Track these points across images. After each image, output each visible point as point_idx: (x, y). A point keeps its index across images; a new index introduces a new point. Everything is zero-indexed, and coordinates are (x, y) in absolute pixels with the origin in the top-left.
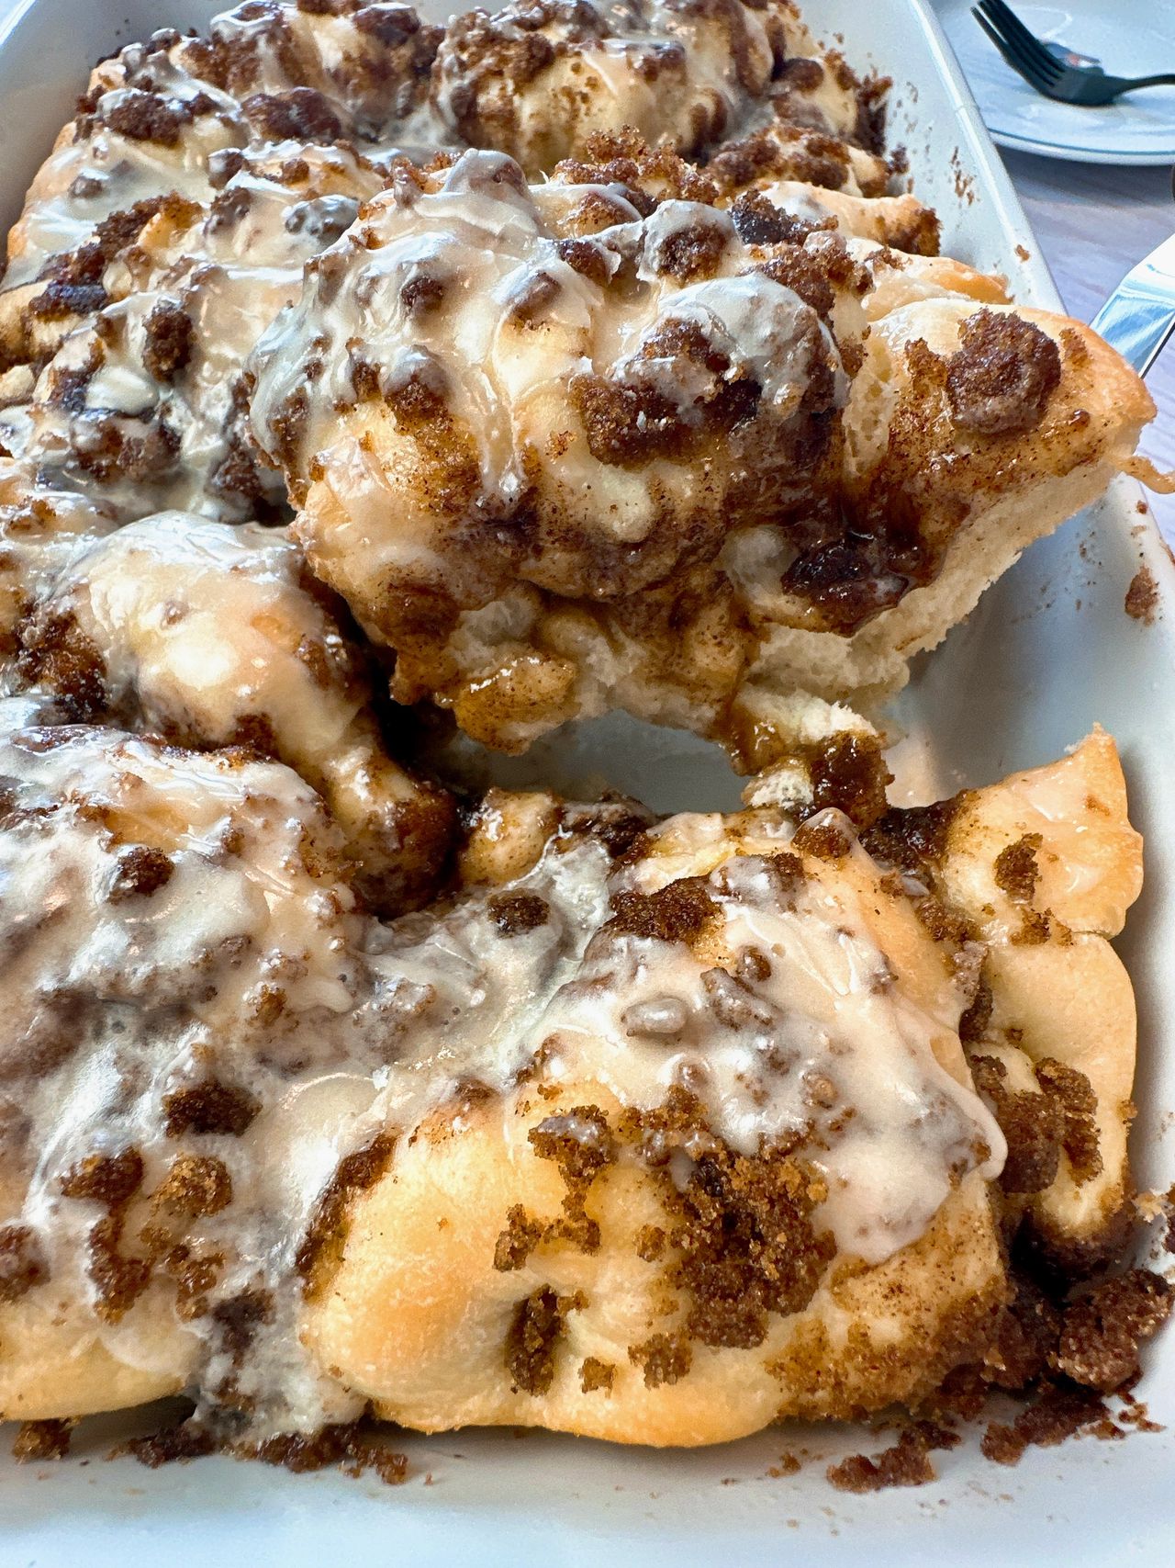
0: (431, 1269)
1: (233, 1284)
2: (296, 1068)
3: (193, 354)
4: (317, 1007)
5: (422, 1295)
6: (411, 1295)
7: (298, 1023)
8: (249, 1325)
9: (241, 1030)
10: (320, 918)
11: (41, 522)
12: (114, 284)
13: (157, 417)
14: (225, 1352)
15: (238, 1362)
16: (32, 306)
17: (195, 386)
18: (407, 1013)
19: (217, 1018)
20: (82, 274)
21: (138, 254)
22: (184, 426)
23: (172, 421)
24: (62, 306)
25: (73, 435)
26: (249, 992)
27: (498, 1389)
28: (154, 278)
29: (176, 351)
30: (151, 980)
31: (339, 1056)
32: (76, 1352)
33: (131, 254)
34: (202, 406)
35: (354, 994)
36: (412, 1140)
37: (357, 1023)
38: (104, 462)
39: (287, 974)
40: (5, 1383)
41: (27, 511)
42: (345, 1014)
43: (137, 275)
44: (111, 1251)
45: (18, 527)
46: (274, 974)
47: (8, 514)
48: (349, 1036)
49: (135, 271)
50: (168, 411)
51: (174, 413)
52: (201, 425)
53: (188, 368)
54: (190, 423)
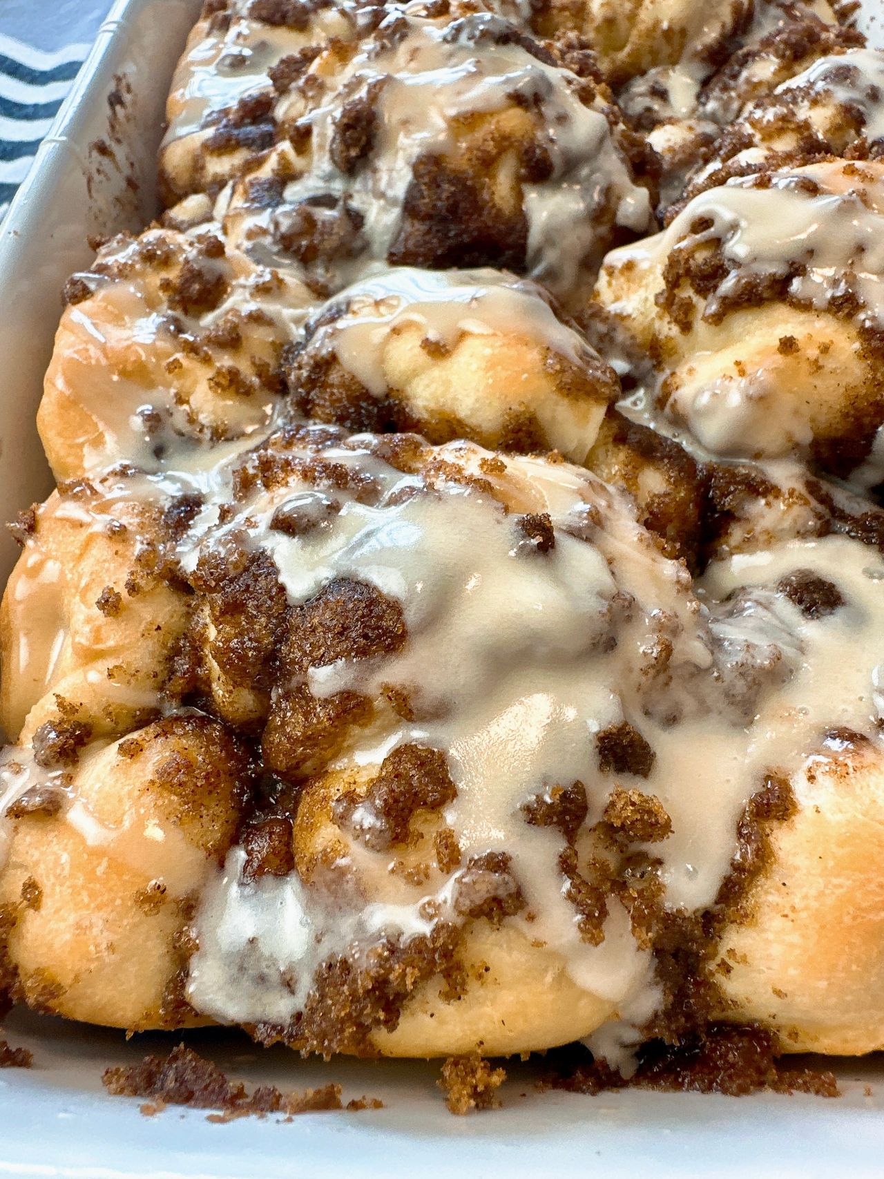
2: (671, 720)
3: (375, 143)
4: (687, 663)
6: (864, 910)
7: (671, 678)
9: (636, 677)
10: (678, 582)
11: (279, 288)
12: (286, 112)
16: (204, 145)
17: (375, 170)
18: (762, 668)
19: (618, 666)
21: (312, 80)
24: (234, 142)
25: (277, 225)
26: (643, 644)
28: (327, 99)
29: (364, 138)
32: (549, 978)
33: (307, 81)
34: (382, 185)
35: (712, 653)
36: (812, 778)
37: (717, 679)
38: (304, 243)
39: (670, 629)
40: (488, 1009)
41: (267, 277)
42: (707, 671)
43: (312, 97)
44: (579, 876)
45: (263, 290)
46: (660, 627)
47: (252, 281)
48: (710, 690)
49: (310, 94)
50: (350, 196)
51: (356, 196)
52: (382, 202)
53: (371, 155)
54: (372, 204)
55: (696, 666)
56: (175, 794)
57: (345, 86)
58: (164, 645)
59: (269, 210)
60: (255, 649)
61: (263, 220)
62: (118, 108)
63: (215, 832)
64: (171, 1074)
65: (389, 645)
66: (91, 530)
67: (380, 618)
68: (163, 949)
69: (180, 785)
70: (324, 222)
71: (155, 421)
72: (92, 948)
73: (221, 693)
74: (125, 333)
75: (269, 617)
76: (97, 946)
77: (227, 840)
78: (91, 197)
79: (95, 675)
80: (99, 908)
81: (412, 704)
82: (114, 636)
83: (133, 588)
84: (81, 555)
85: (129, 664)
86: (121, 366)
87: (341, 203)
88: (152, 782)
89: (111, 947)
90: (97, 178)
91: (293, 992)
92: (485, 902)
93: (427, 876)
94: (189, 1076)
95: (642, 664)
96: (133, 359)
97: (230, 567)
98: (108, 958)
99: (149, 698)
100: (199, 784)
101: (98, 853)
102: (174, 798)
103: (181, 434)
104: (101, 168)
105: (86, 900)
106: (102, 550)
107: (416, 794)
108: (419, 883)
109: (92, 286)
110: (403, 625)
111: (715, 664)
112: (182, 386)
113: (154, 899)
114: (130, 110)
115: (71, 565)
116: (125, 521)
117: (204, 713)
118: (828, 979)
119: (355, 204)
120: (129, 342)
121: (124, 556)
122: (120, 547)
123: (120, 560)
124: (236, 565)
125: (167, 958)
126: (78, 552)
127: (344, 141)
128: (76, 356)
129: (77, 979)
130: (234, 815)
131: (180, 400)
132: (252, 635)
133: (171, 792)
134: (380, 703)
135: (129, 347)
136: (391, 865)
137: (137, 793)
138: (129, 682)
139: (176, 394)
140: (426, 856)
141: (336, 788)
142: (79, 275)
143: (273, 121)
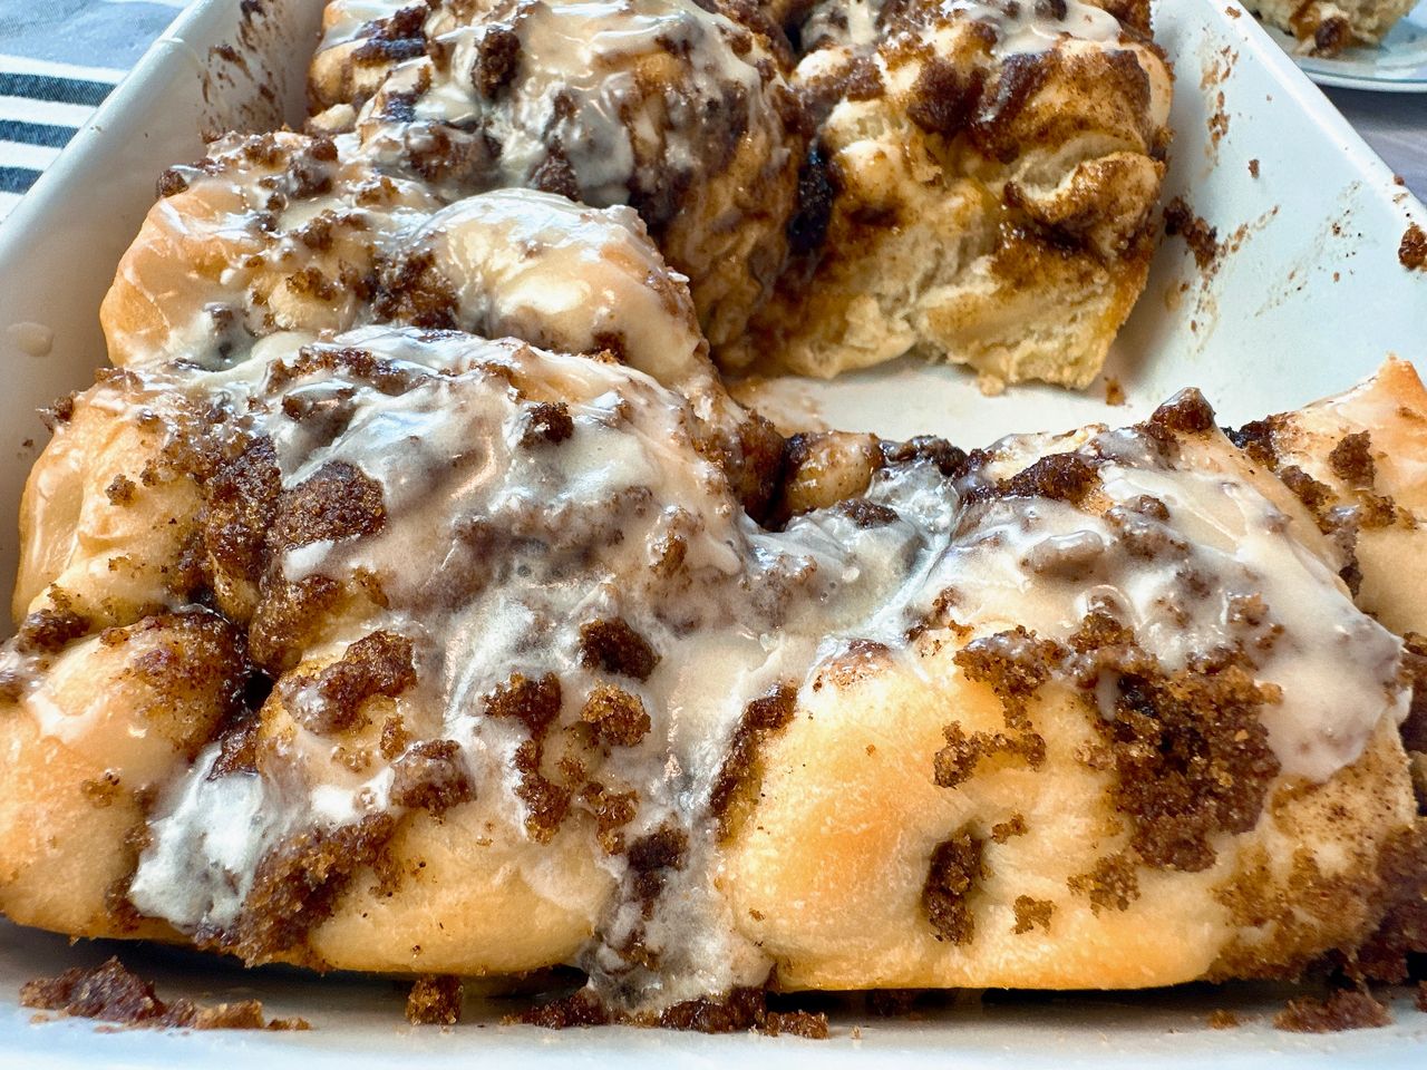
0: (863, 794)
1: (648, 822)
2: (687, 627)
3: (518, 71)
4: (709, 566)
5: (855, 821)
6: (842, 821)
7: (690, 580)
8: (657, 874)
9: (645, 577)
10: (709, 482)
11: (388, 196)
12: (435, 29)
13: (480, 129)
14: (635, 900)
15: (647, 912)
16: (354, 55)
17: (517, 100)
18: (793, 579)
19: (621, 564)
20: (398, 30)
22: (505, 135)
23: (494, 132)
24: (383, 54)
25: (407, 138)
26: (652, 542)
27: (918, 941)
29: (506, 65)
30: (566, 515)
31: (727, 619)
32: (498, 880)
34: (523, 116)
35: (741, 560)
36: (818, 686)
37: (745, 586)
38: (434, 162)
39: (689, 526)
40: (425, 910)
41: (377, 184)
42: (735, 577)
43: (462, 16)
44: (536, 772)
45: (368, 197)
46: (676, 525)
47: (359, 187)
48: (736, 600)
49: (460, 12)
50: (490, 123)
51: (496, 124)
52: (522, 134)
53: (513, 83)
54: (510, 133)
55: (721, 572)
56: (148, 682)
57: (496, 8)
58: (177, 539)
59: (404, 124)
60: (243, 534)
61: (396, 134)
62: (254, 16)
63: (188, 726)
65: (366, 527)
66: (121, 420)
67: (360, 499)
68: (115, 846)
69: (156, 675)
70: (457, 145)
71: (226, 318)
72: (33, 841)
73: (221, 586)
74: (212, 228)
75: (261, 501)
76: (38, 840)
77: (203, 737)
78: (207, 100)
79: (99, 566)
80: (44, 798)
81: (387, 590)
82: (125, 524)
83: (149, 478)
84: (107, 444)
85: (135, 556)
86: (198, 261)
88: (128, 671)
89: (54, 842)
90: (216, 82)
91: (236, 892)
93: (367, 763)
95: (653, 561)
96: (212, 253)
97: (227, 450)
98: (51, 852)
99: (158, 594)
100: (179, 676)
101: (53, 740)
102: (148, 687)
103: (253, 334)
104: (224, 74)
105: (32, 789)
106: (130, 439)
107: (371, 680)
108: (357, 770)
109: (187, 179)
110: (382, 507)
111: (743, 570)
112: (262, 285)
113: (105, 791)
114: (271, 17)
115: (95, 453)
116: (161, 413)
117: (211, 611)
118: (804, 898)
120: (212, 237)
121: (150, 447)
122: (149, 438)
123: (146, 450)
124: (232, 446)
125: (119, 856)
126: (104, 441)
127: (485, 66)
128: (151, 247)
129: (15, 875)
130: (221, 710)
131: (259, 299)
132: (242, 520)
133: (146, 682)
134: (352, 588)
135: (211, 241)
136: (335, 749)
137: (106, 680)
138: (133, 576)
139: (254, 294)
140: (370, 743)
141: (301, 672)
142: (175, 167)
143: (423, 36)
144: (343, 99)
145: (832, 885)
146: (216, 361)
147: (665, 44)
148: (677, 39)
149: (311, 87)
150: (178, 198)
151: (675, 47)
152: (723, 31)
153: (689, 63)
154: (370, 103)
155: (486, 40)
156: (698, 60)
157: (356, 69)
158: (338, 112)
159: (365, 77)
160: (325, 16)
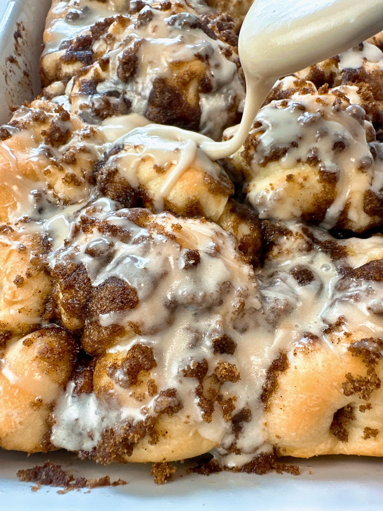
0: (317, 398)
2: (244, 330)
3: (137, 71)
4: (251, 308)
5: (314, 406)
6: (310, 407)
7: (245, 314)
8: (240, 423)
9: (230, 315)
10: (249, 275)
11: (93, 136)
12: (98, 49)
14: (233, 433)
15: (237, 437)
16: (61, 59)
17: (136, 83)
19: (222, 311)
20: (78, 47)
21: (110, 36)
22: (132, 98)
24: (74, 58)
25: (93, 104)
26: (233, 303)
28: (116, 45)
29: (132, 69)
32: (191, 434)
33: (107, 36)
34: (140, 90)
35: (261, 303)
36: (295, 354)
37: (263, 314)
38: (105, 113)
39: (245, 295)
40: (167, 447)
41: (88, 131)
42: (259, 310)
43: (110, 44)
44: (203, 396)
45: (86, 137)
46: (241, 295)
47: (82, 133)
48: (261, 318)
49: (109, 42)
50: (126, 93)
51: (128, 93)
52: (139, 97)
53: (135, 76)
54: (135, 97)
55: (255, 309)
56: (46, 361)
57: (124, 41)
58: (42, 298)
59: (90, 96)
60: (78, 304)
61: (87, 101)
62: (19, 39)
63: (62, 376)
64: (44, 473)
65: (132, 306)
66: (11, 248)
67: (128, 295)
68: (41, 423)
69: (48, 358)
70: (114, 104)
71: (39, 197)
72: (13, 424)
73: (65, 319)
74: (26, 156)
75: (84, 292)
76: (15, 423)
77: (67, 379)
78: (7, 84)
79: (13, 311)
80: (15, 408)
81: (141, 329)
82: (22, 294)
83: (29, 275)
84: (7, 259)
85: (28, 307)
86: (24, 172)
87: (122, 95)
88: (37, 357)
89: (21, 423)
90: (9, 74)
91: (92, 439)
92: (166, 408)
93: (144, 398)
94: (51, 473)
95: (233, 310)
96: (29, 168)
97: (68, 270)
98: (19, 427)
99: (36, 320)
100: (56, 357)
101: (14, 387)
102: (46, 363)
103: (50, 202)
104: (12, 70)
105: (10, 405)
106: (15, 258)
107: (140, 365)
108: (141, 401)
109: (11, 133)
110: (137, 298)
111: (262, 307)
112: (51, 181)
113: (37, 405)
114: (24, 38)
115: (3, 264)
116: (25, 244)
117: (58, 326)
118: (296, 432)
119: (127, 96)
120: (27, 161)
121: (25, 260)
122: (24, 256)
123: (23, 262)
124: (70, 269)
125: (43, 426)
126: (5, 258)
127: (123, 69)
128: (4, 167)
129: (7, 435)
130: (70, 368)
131: (50, 187)
132: (77, 298)
133: (45, 361)
134: (128, 328)
135: (28, 163)
136: (131, 393)
137: (30, 362)
138: (28, 314)
139: (48, 185)
140: (144, 389)
141: (109, 362)
142: (5, 126)
143: (92, 51)
144: (58, 79)
145: (306, 428)
146: (38, 216)
147: (199, 57)
148: (203, 54)
149: (42, 71)
150: (9, 141)
151: (202, 58)
152: (221, 49)
153: (208, 64)
154: (71, 82)
155: (123, 58)
156: (212, 62)
157: (63, 65)
158: (56, 85)
159: (68, 69)
160: (44, 36)
